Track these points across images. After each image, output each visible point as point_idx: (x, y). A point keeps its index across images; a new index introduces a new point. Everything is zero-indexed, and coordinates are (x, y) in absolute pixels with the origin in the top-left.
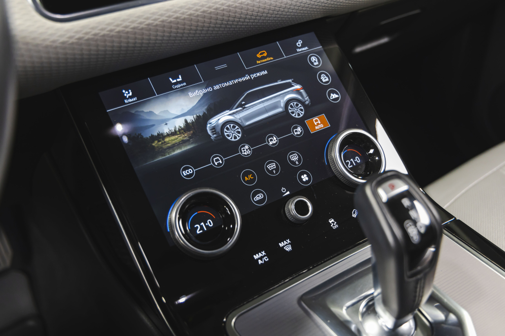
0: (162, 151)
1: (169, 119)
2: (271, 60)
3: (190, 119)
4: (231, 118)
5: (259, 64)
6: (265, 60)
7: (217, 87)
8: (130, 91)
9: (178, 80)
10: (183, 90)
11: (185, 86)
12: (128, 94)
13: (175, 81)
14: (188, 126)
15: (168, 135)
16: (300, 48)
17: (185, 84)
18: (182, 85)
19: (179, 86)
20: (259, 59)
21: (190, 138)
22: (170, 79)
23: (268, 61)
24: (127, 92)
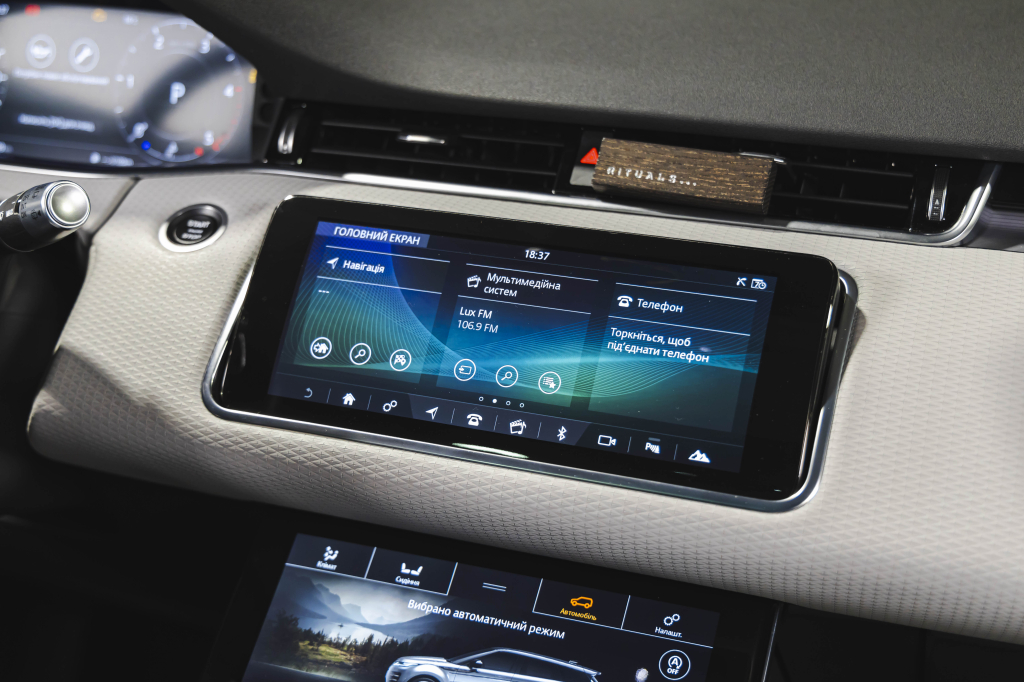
0: (303, 660)
1: (349, 621)
2: (591, 620)
3: (380, 638)
4: (439, 673)
5: (562, 615)
6: (580, 615)
7: (459, 615)
8: (337, 552)
9: (414, 572)
10: (407, 592)
11: (416, 587)
12: (331, 554)
13: (408, 571)
14: (367, 648)
15: (330, 643)
16: (665, 627)
17: (417, 583)
18: (412, 582)
19: (407, 581)
20: (570, 608)
21: (355, 665)
22: (404, 565)
23: (583, 619)
24: (331, 552)
